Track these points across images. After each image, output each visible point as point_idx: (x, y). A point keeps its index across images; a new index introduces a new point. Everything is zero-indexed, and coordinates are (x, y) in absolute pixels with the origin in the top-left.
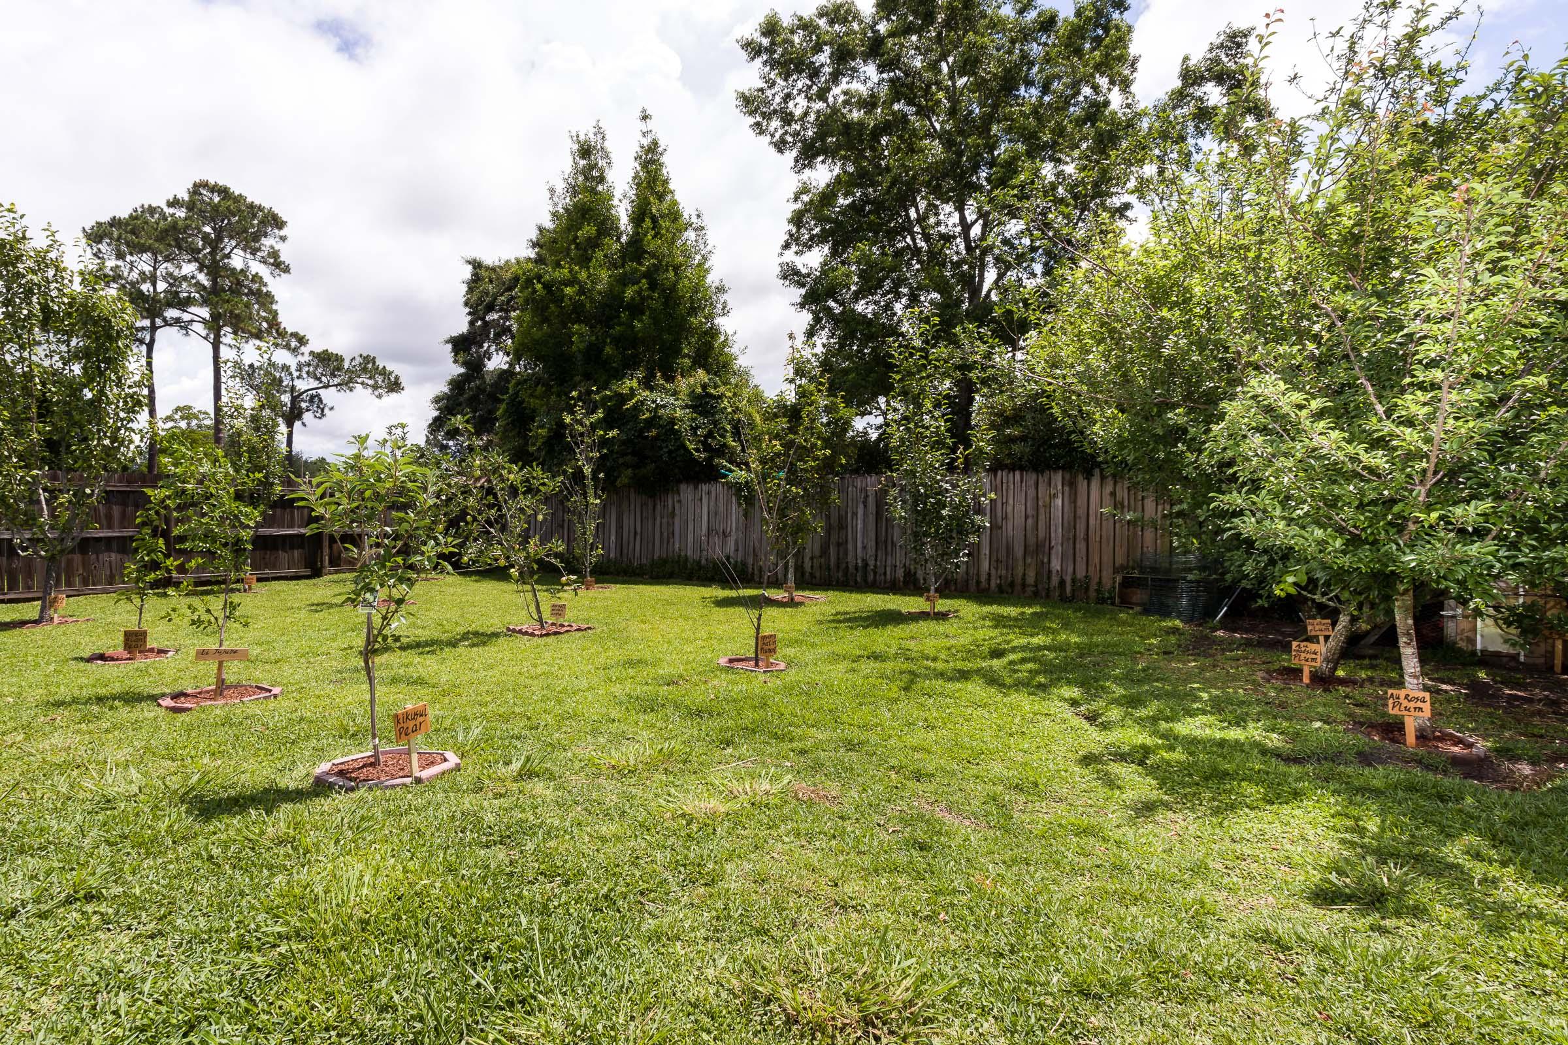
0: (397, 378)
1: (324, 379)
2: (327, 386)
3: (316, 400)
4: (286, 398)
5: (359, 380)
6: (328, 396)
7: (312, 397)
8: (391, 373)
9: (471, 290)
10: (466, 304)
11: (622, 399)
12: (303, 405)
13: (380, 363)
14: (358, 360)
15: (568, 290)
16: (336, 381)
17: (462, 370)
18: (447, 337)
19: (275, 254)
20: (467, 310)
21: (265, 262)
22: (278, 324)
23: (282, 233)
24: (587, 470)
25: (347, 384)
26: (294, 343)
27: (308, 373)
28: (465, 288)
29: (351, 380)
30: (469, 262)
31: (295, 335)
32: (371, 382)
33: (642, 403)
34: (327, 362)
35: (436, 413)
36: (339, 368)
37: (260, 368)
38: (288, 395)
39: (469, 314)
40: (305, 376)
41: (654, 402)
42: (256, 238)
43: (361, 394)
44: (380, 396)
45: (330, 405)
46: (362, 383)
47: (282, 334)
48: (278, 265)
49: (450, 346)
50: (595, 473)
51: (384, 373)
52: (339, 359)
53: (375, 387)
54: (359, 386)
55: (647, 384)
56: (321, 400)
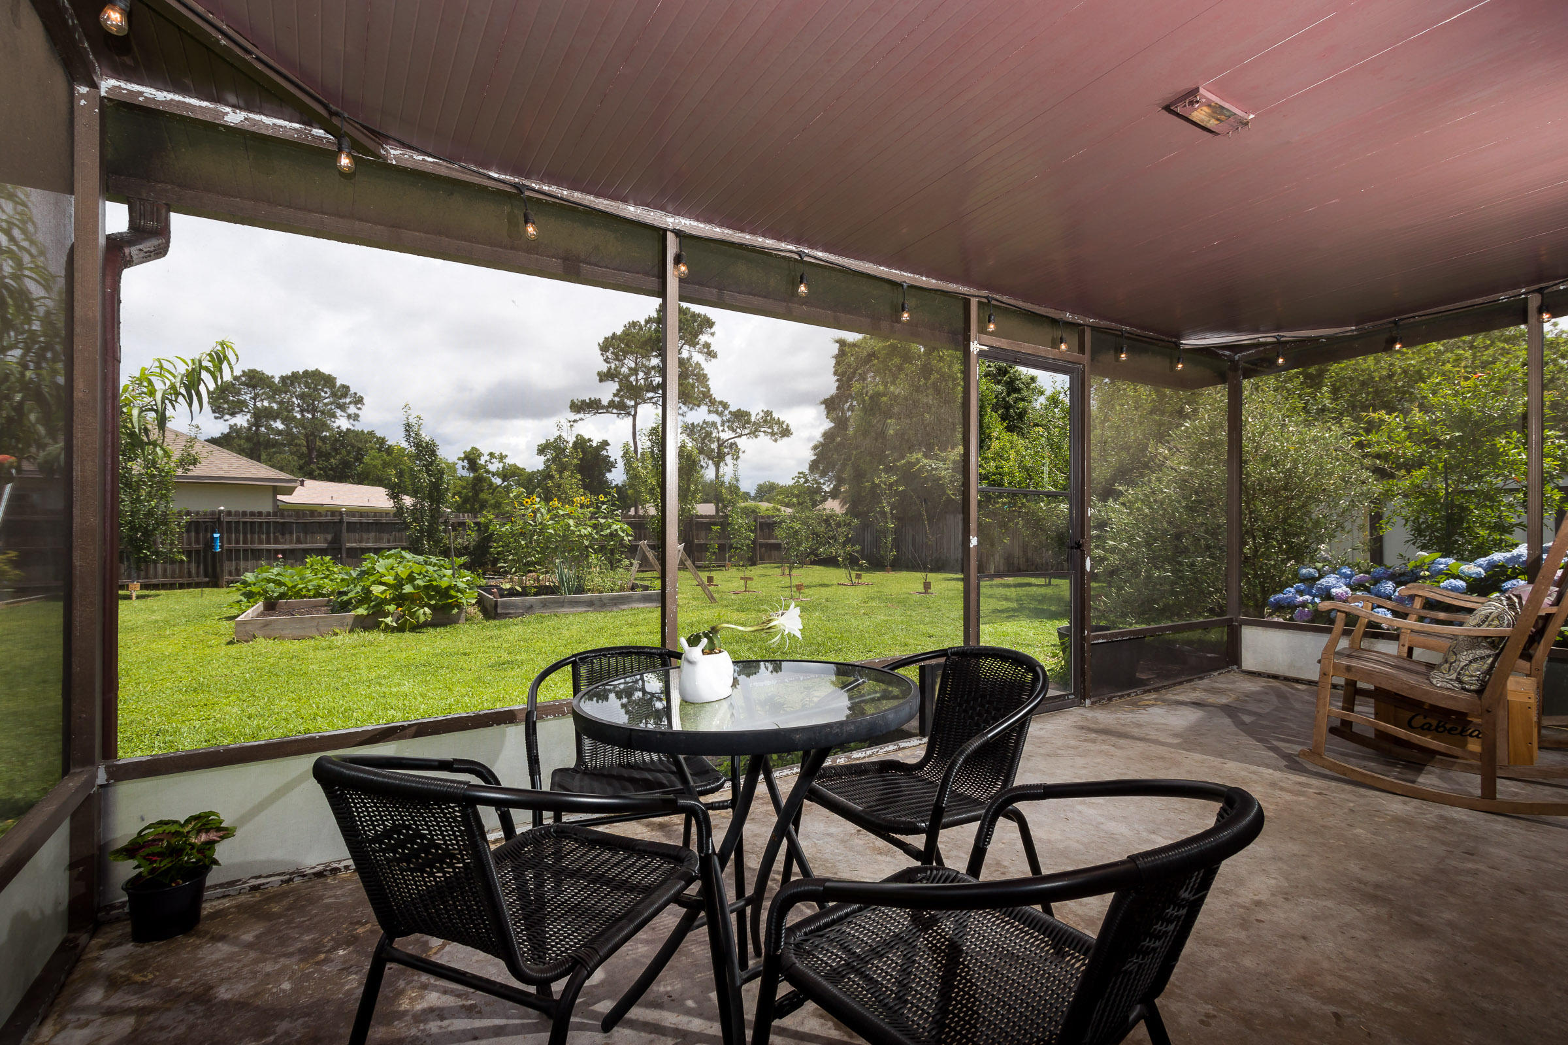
0: (788, 426)
1: (738, 430)
2: (741, 435)
3: (733, 446)
4: (714, 446)
5: (763, 429)
6: (742, 443)
7: (731, 445)
8: (783, 422)
9: (838, 364)
10: (835, 373)
11: (912, 465)
12: (726, 450)
13: (775, 415)
14: (762, 414)
15: (884, 399)
16: (747, 431)
17: (832, 425)
18: (822, 399)
19: (707, 345)
20: (836, 378)
21: (701, 352)
22: (711, 396)
23: (712, 330)
24: (887, 509)
25: (754, 433)
26: (720, 409)
27: (728, 427)
28: (833, 362)
29: (756, 430)
30: (837, 342)
31: (721, 403)
32: (770, 431)
33: (923, 467)
34: (740, 418)
35: (815, 458)
36: (748, 422)
37: (698, 425)
38: (716, 443)
39: (837, 380)
40: (726, 429)
41: (931, 466)
42: (696, 336)
43: (763, 440)
44: (776, 441)
45: (743, 449)
46: (764, 432)
47: (713, 402)
48: (711, 354)
49: (824, 406)
50: (892, 510)
51: (779, 423)
52: (748, 414)
53: (773, 434)
54: (762, 434)
55: (926, 456)
56: (737, 446)
